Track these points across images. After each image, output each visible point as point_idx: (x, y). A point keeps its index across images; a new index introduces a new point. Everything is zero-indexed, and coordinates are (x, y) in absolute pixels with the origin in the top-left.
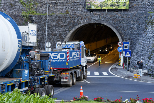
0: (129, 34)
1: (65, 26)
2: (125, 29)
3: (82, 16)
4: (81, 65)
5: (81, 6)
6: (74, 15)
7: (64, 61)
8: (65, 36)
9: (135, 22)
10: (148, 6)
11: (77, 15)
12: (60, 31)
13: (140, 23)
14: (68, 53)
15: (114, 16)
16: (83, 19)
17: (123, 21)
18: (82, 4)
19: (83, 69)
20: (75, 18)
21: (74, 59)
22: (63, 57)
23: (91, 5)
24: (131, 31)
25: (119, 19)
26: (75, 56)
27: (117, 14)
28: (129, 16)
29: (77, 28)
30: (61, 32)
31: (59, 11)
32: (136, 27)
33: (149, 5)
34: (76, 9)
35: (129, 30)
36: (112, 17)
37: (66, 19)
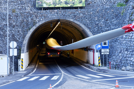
0: (95, 32)
1: (17, 26)
2: (90, 26)
3: (36, 14)
5: (30, 5)
6: (26, 14)
8: (19, 37)
9: (100, 18)
10: (104, 3)
11: (30, 13)
12: (12, 31)
13: (107, 18)
15: (74, 13)
16: (38, 17)
17: (85, 18)
18: (30, 2)
20: (28, 16)
23: (42, 3)
24: (97, 27)
25: (80, 16)
27: (77, 11)
28: (91, 13)
29: (38, 26)
30: (13, 33)
31: (4, 10)
32: (102, 24)
33: (106, 2)
34: (23, 8)
35: (95, 28)
36: (72, 14)
37: (18, 18)
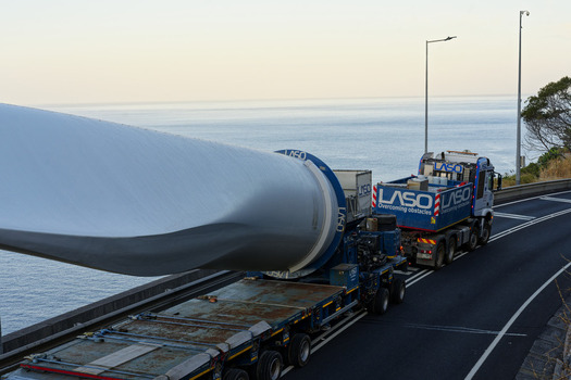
4: (473, 216)
7: (427, 213)
14: (439, 196)
19: (478, 224)
21: (455, 208)
22: (427, 205)
26: (457, 199)
